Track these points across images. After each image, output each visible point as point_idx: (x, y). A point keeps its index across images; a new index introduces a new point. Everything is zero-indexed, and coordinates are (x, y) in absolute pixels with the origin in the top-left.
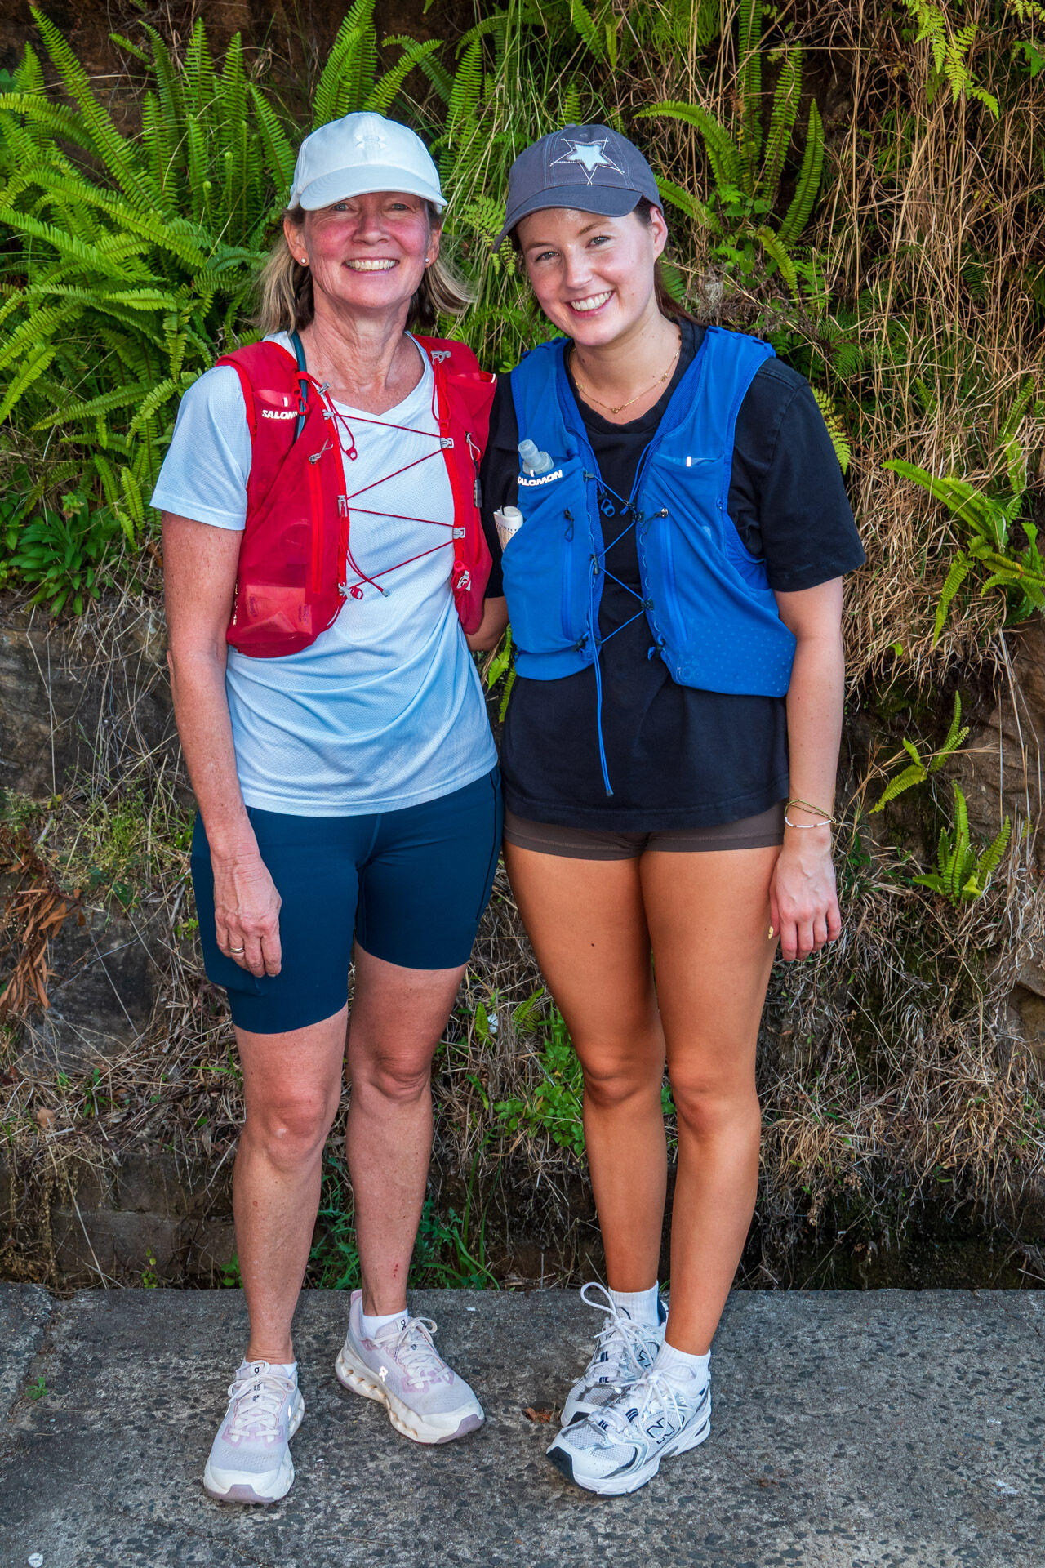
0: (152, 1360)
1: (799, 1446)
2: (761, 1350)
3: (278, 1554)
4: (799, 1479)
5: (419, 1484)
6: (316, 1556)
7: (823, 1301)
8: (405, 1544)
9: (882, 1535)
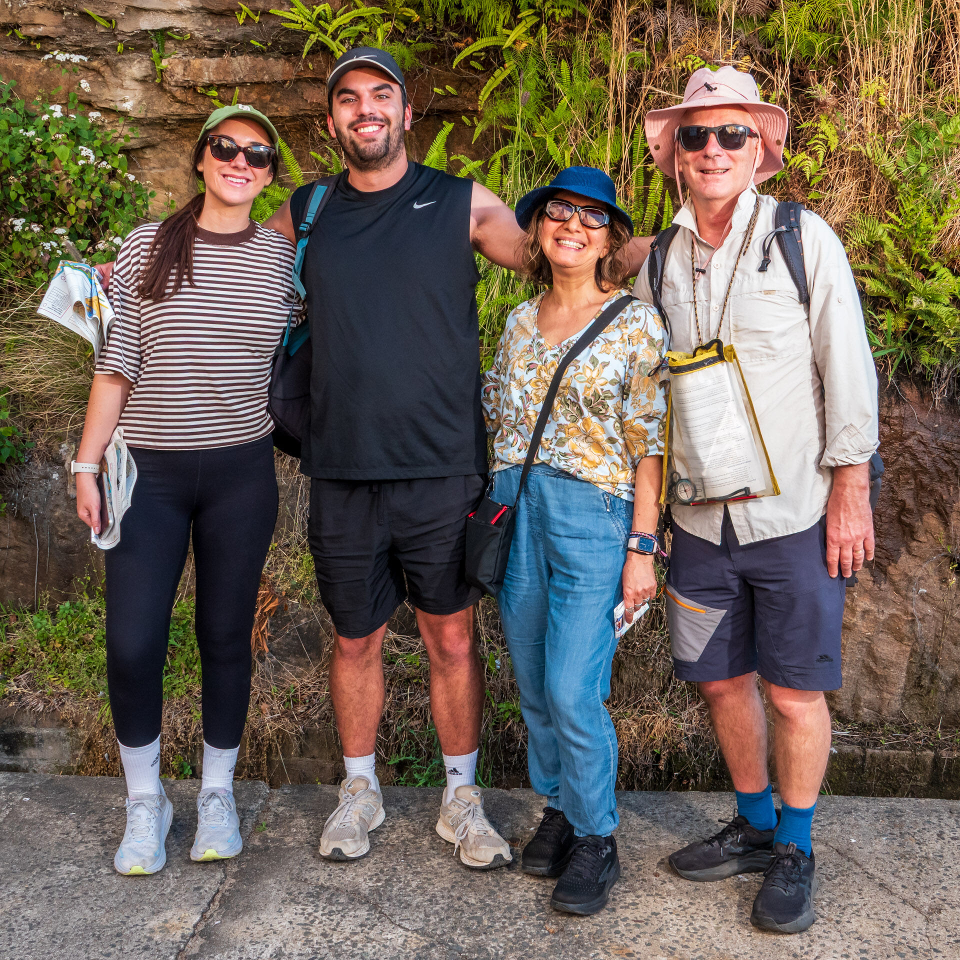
0: (319, 815)
1: (642, 859)
2: (626, 817)
3: (380, 900)
4: (641, 872)
5: (451, 871)
6: (399, 901)
7: (659, 796)
8: (443, 897)
9: (679, 897)
